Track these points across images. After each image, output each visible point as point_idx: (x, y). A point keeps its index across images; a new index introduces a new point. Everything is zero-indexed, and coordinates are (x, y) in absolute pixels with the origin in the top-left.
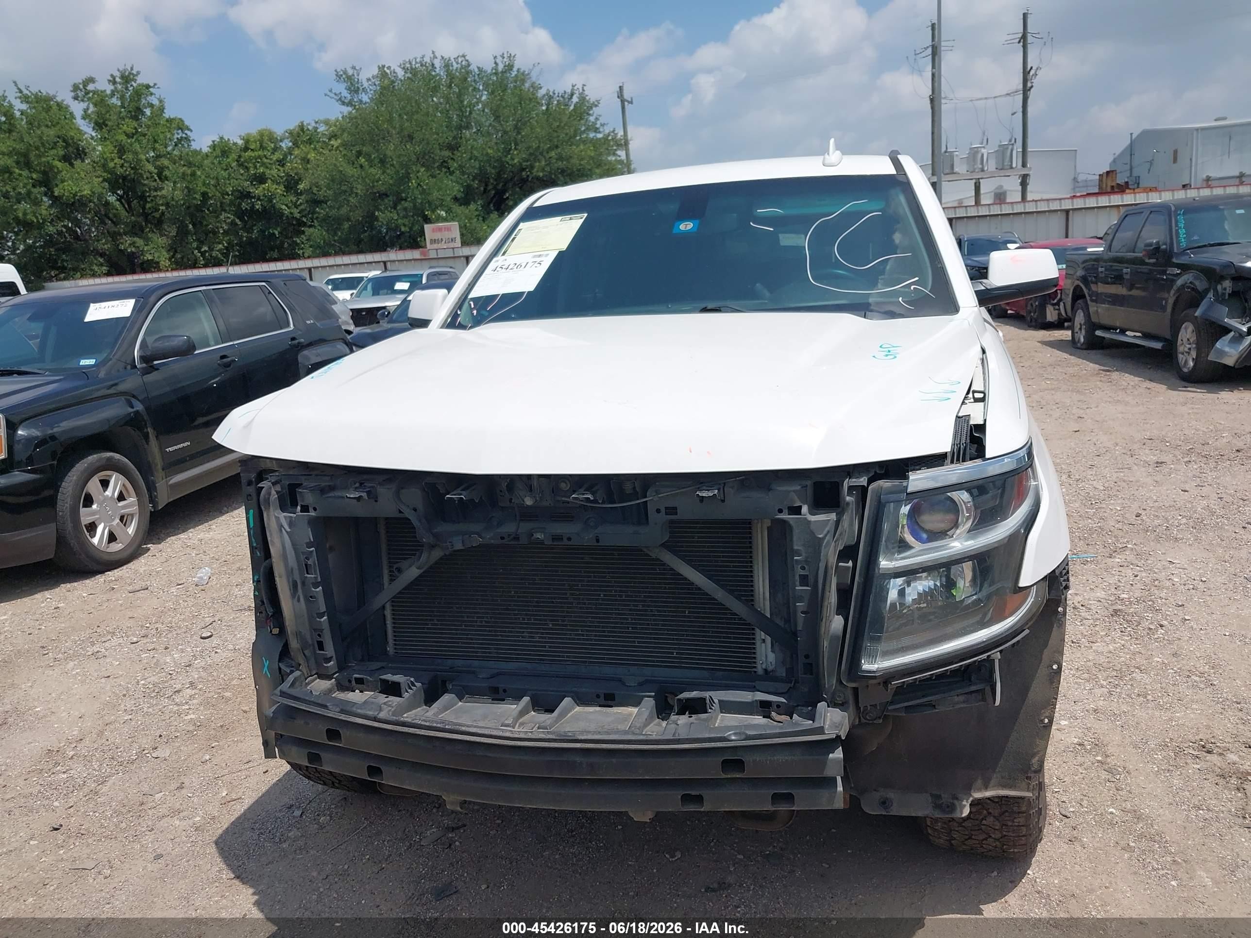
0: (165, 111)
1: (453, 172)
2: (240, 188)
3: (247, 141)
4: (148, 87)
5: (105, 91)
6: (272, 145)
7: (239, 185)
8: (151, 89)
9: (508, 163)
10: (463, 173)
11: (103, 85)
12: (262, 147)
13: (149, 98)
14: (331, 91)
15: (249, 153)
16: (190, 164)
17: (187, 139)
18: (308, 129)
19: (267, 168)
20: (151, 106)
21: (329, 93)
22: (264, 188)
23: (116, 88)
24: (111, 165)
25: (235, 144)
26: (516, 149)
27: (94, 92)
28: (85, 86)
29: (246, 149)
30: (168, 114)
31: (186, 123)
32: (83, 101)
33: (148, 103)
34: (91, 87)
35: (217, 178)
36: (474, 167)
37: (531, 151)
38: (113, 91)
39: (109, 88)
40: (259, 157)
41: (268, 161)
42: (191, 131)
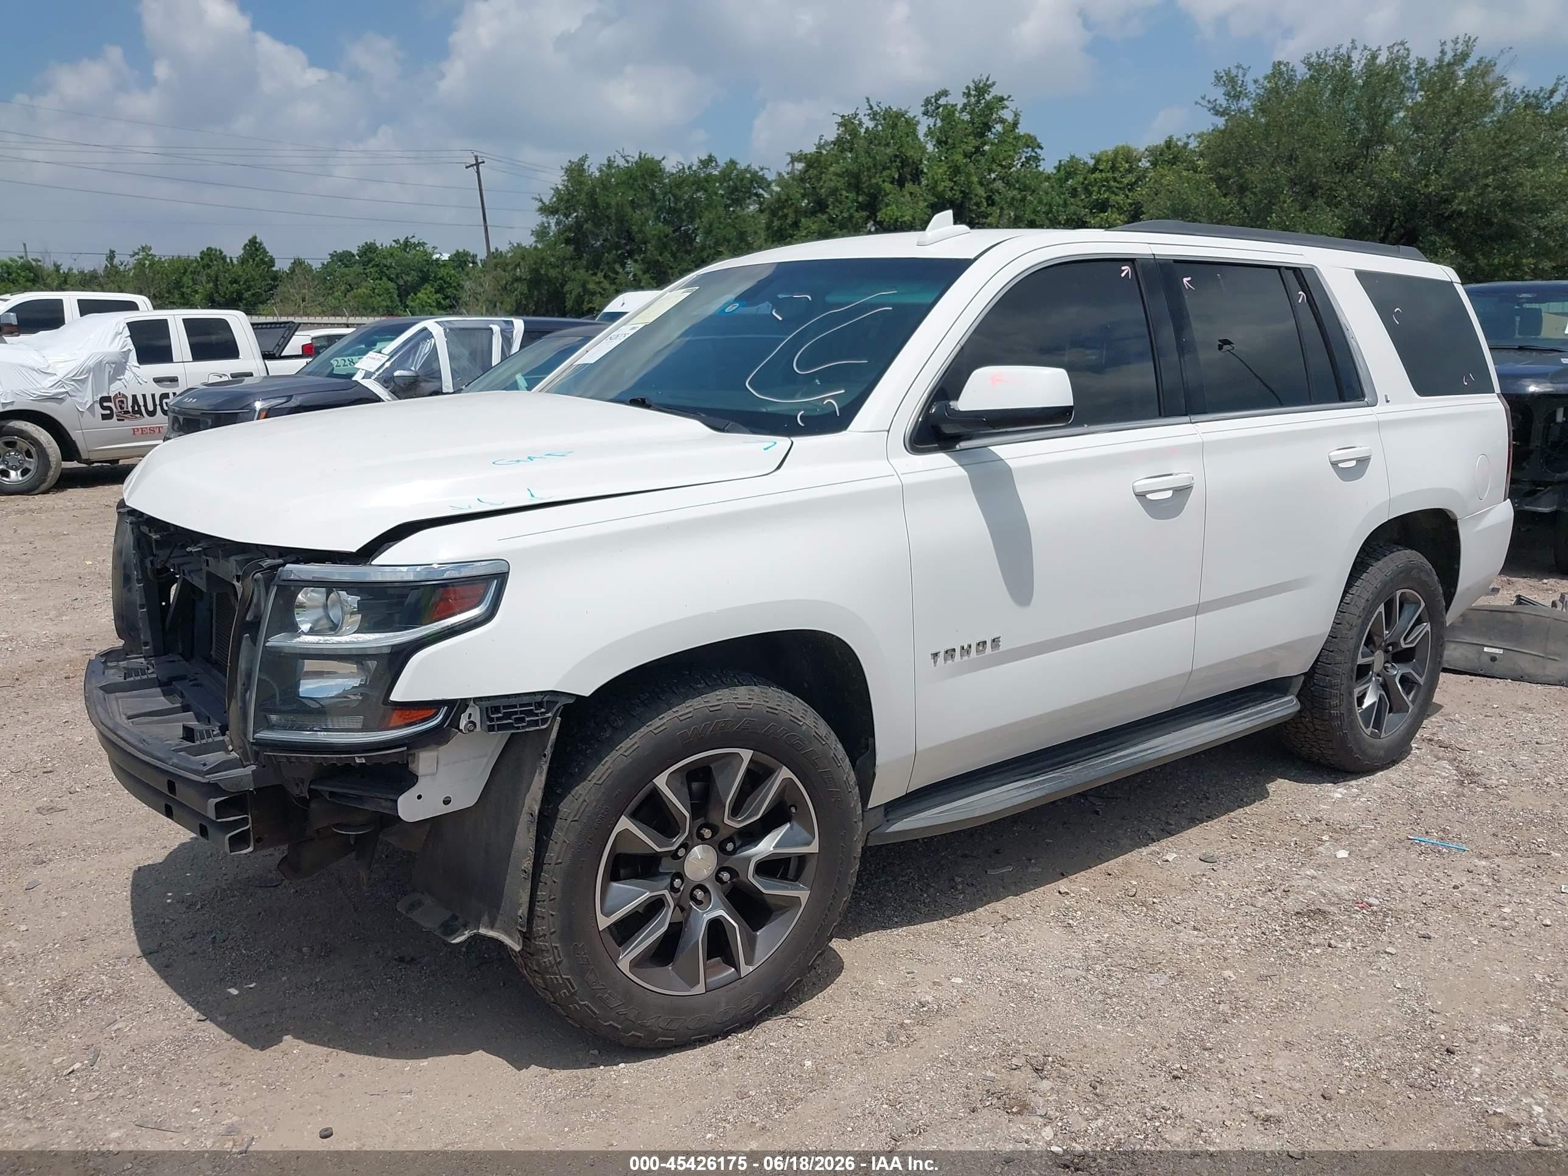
0: (1019, 126)
1: (1340, 203)
2: (1074, 217)
3: (1098, 161)
4: (1002, 99)
5: (956, 105)
6: (1127, 166)
7: (1075, 213)
8: (1005, 102)
9: (1419, 191)
10: (1352, 204)
11: (957, 99)
12: (1114, 168)
13: (1001, 112)
14: (1203, 98)
15: (1097, 175)
16: (1025, 188)
17: (1037, 159)
18: (1177, 146)
19: (1113, 192)
20: (1002, 121)
21: (1201, 101)
22: (1102, 218)
23: (969, 101)
24: (940, 188)
25: (1085, 163)
26: (1436, 172)
27: (945, 106)
28: (937, 100)
29: (1095, 169)
30: (1021, 130)
31: (1039, 140)
32: (932, 116)
33: (1000, 117)
34: (942, 101)
35: (1050, 205)
36: (1370, 196)
37: (1457, 175)
38: (965, 105)
39: (960, 102)
40: (1107, 180)
41: (1116, 184)
42: (1042, 148)
